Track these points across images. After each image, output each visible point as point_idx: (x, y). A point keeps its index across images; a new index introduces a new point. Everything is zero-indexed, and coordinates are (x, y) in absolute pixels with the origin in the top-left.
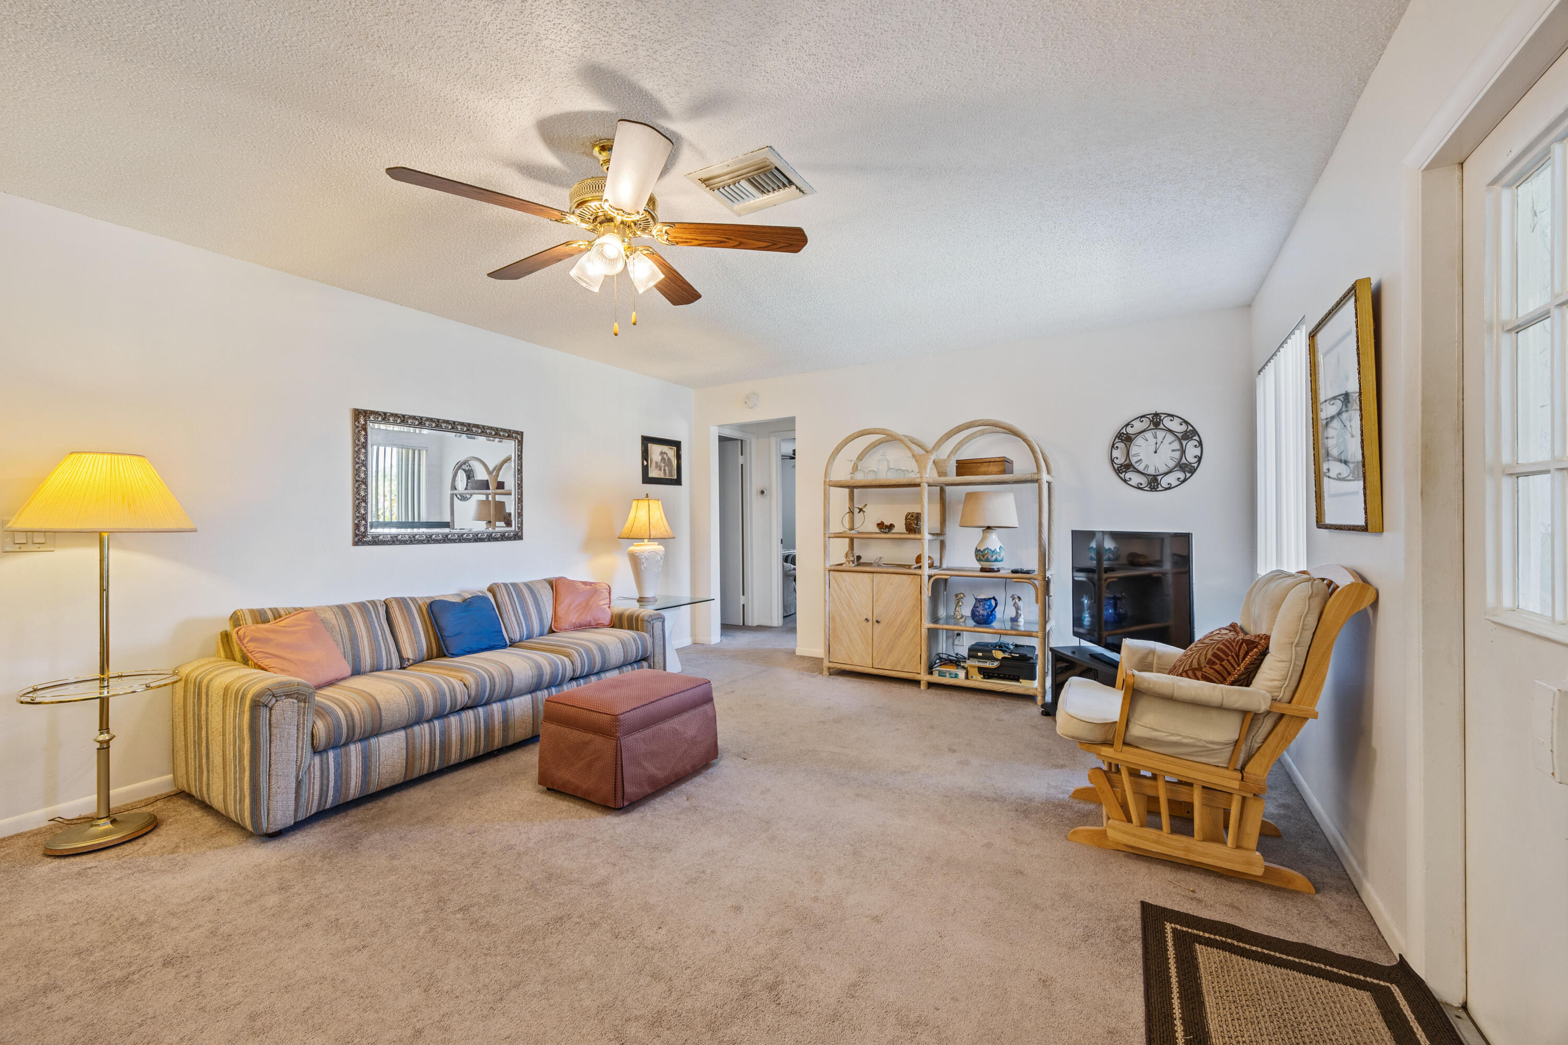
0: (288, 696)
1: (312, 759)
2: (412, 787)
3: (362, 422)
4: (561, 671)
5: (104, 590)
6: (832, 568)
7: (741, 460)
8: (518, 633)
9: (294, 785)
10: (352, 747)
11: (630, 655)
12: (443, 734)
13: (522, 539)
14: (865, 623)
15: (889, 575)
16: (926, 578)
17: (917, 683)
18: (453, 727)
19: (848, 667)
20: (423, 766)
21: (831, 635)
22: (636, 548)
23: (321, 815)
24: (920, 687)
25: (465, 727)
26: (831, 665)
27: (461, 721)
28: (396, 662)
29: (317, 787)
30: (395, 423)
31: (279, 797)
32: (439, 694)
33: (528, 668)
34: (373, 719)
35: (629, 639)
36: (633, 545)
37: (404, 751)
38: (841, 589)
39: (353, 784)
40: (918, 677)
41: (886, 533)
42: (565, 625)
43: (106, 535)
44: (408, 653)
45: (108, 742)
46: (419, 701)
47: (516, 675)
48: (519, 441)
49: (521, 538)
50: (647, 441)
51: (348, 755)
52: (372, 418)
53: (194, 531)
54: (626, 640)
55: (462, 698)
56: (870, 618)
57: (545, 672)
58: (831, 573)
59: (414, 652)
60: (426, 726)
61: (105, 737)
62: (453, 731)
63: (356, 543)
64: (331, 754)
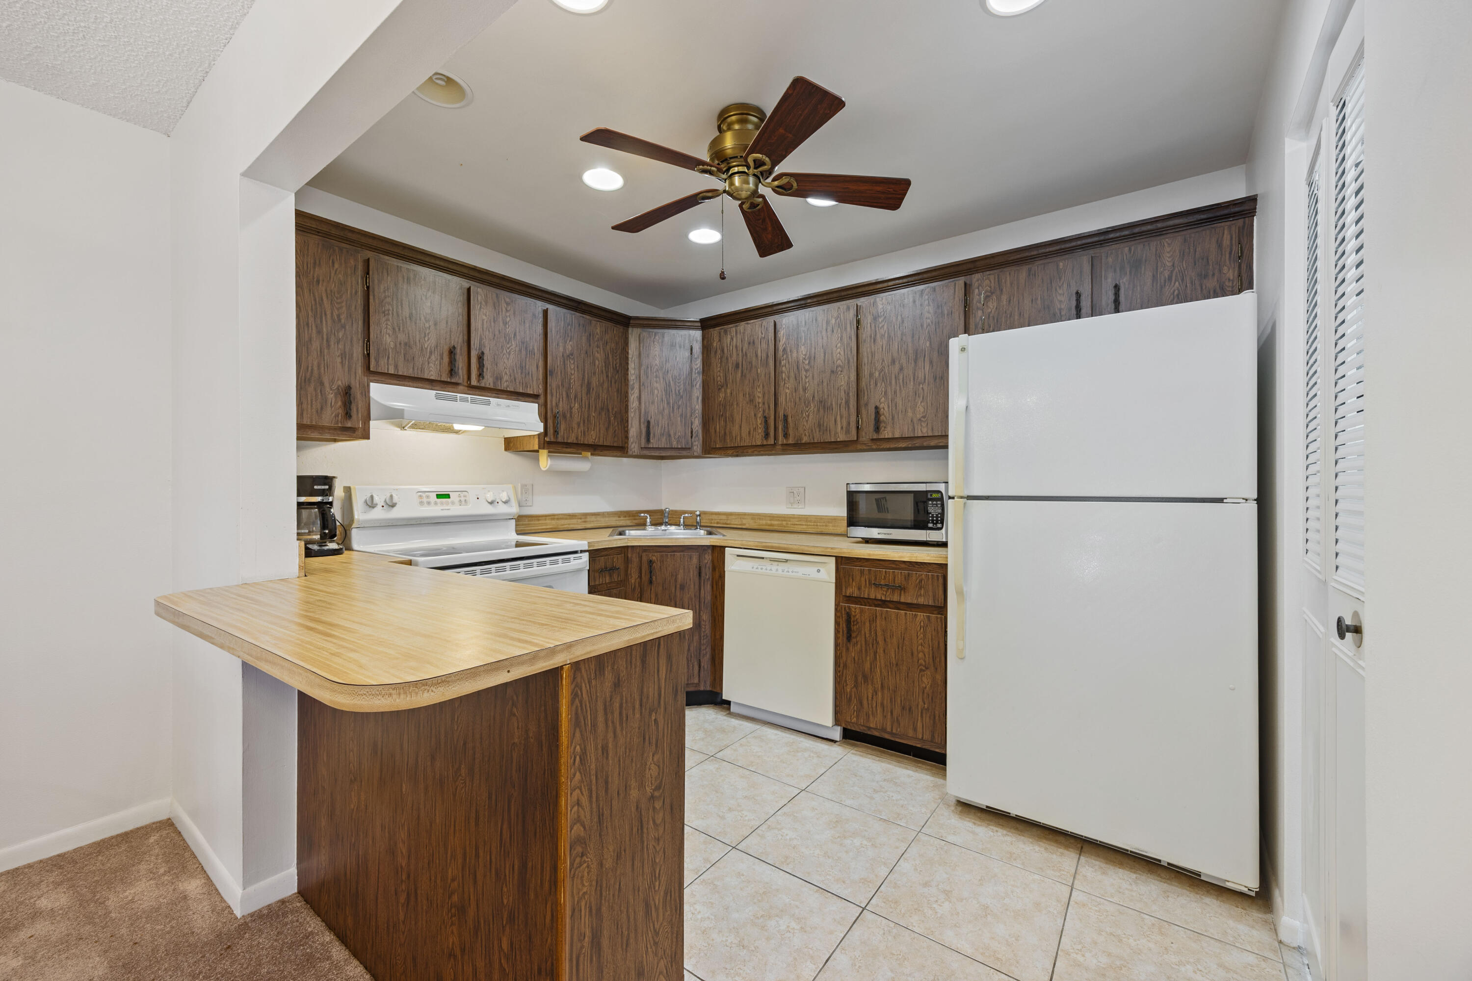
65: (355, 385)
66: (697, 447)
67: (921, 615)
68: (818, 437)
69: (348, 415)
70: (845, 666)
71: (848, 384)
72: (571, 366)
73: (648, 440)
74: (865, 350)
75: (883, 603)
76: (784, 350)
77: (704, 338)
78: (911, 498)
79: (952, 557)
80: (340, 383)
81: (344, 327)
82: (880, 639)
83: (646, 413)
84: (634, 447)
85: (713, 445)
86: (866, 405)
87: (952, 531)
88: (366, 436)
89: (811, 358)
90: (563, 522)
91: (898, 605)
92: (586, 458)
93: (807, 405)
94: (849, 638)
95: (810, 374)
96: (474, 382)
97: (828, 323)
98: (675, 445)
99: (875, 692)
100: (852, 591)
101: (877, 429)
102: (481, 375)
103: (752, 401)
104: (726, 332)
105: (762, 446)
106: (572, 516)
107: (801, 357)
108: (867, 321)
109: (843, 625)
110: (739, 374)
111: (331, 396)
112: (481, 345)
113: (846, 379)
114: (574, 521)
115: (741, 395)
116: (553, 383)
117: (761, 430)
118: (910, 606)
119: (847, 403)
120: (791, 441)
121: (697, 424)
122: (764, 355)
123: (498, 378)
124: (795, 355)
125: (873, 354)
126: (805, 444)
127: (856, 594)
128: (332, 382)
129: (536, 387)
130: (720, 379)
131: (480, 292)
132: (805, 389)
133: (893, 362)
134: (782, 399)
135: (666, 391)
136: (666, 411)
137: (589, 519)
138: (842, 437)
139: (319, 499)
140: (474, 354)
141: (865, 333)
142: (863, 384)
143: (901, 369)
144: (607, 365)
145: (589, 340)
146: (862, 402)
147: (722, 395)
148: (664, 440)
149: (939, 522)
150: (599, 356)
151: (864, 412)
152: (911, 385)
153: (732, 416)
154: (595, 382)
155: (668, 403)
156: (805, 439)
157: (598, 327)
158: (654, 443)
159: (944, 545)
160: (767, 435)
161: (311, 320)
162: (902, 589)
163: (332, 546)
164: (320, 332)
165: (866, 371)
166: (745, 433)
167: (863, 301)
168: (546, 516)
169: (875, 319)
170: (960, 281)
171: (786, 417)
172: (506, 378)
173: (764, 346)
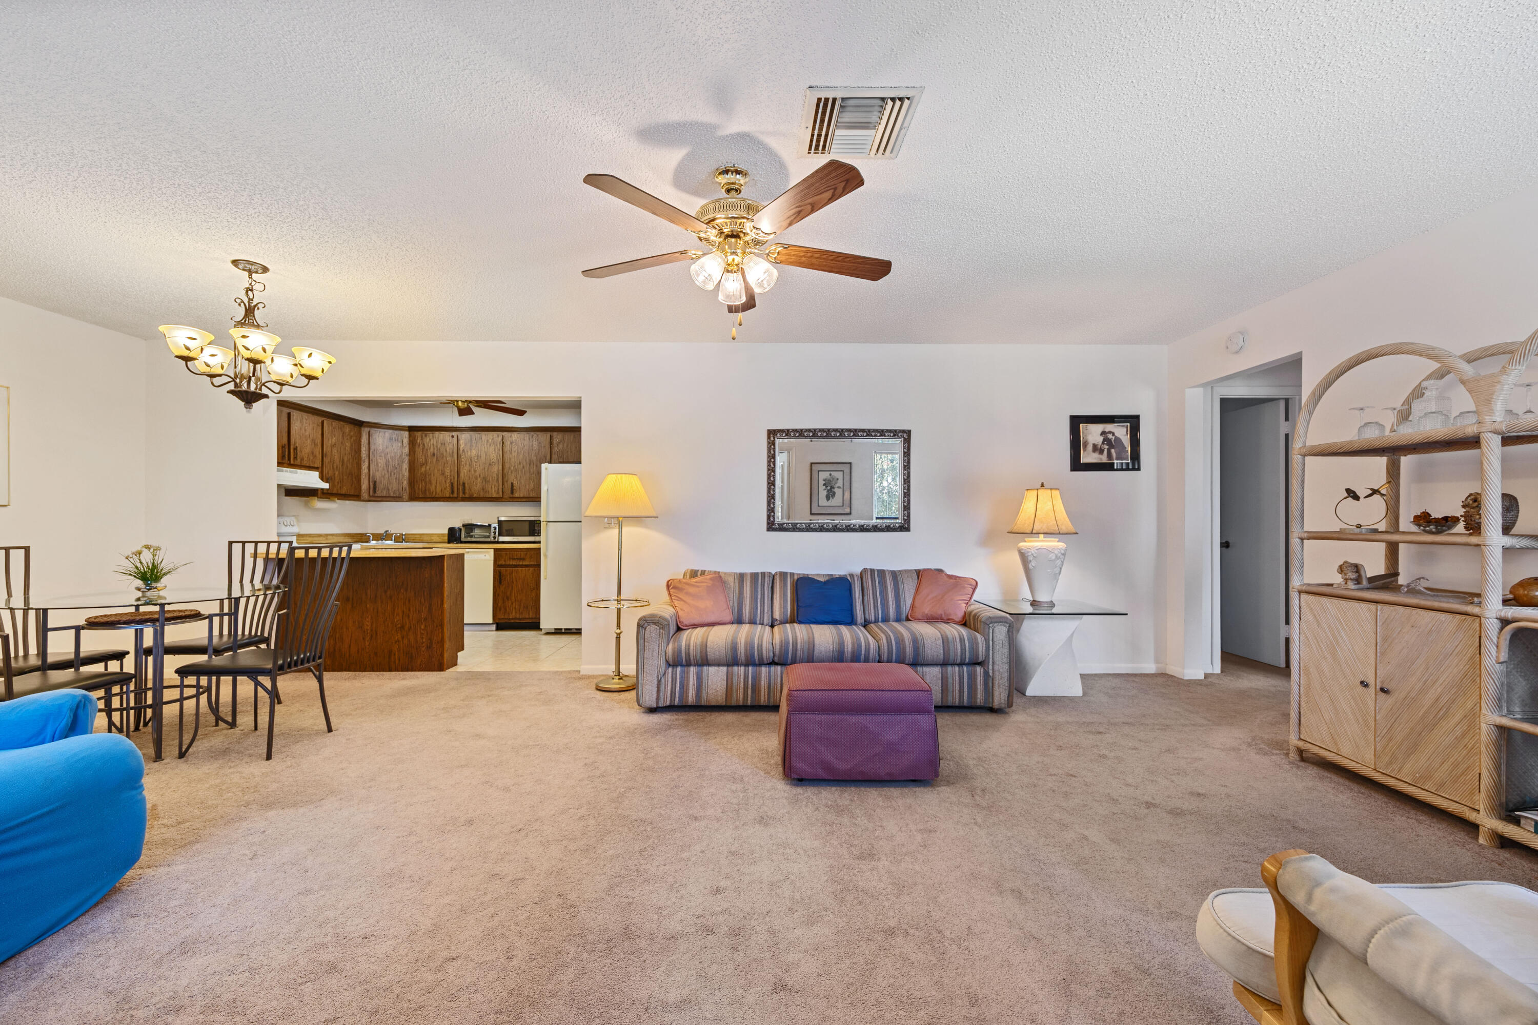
0: (654, 623)
1: (667, 669)
2: (731, 712)
3: (772, 439)
4: (863, 652)
5: (620, 550)
6: (1304, 588)
7: (1284, 428)
8: (873, 614)
9: (656, 682)
10: (692, 669)
11: (952, 654)
12: (754, 678)
13: (909, 531)
14: (1361, 689)
15: (1408, 610)
16: (1492, 626)
17: (1472, 828)
18: (763, 675)
19: (1330, 756)
20: (739, 698)
21: (1303, 697)
22: (1032, 544)
23: (670, 708)
24: (1477, 838)
25: (772, 678)
26: (1301, 744)
27: (769, 672)
28: (767, 620)
29: (669, 688)
30: (795, 437)
31: (647, 687)
32: (749, 646)
33: (831, 642)
34: (701, 652)
35: (954, 639)
36: (1025, 541)
37: (725, 683)
38: (1319, 625)
39: (690, 694)
40: (1472, 816)
41: (1432, 533)
42: (918, 614)
43: (621, 519)
44: (777, 615)
45: (620, 634)
46: (734, 648)
47: (817, 646)
48: (905, 439)
49: (908, 529)
50: (1076, 422)
51: (688, 673)
52: (778, 435)
53: (656, 517)
54: (950, 636)
55: (767, 654)
56: (1371, 681)
57: (846, 650)
58: (1303, 596)
59: (780, 615)
60: (742, 668)
61: (618, 631)
62: (763, 678)
63: (768, 530)
64: (679, 669)
66: (406, 496)
67: (531, 569)
68: (482, 495)
70: (499, 595)
71: (498, 471)
72: (335, 450)
73: (375, 491)
74: (507, 456)
75: (516, 566)
76: (463, 450)
77: (410, 436)
78: (528, 523)
79: (542, 546)
82: (514, 581)
83: (374, 476)
84: (365, 495)
85: (417, 495)
86: (507, 481)
87: (542, 538)
89: (479, 457)
90: (315, 539)
91: (522, 566)
92: (334, 501)
93: (477, 479)
94: (500, 583)
95: (478, 464)
96: (292, 462)
97: (488, 441)
98: (392, 494)
99: (512, 603)
100: (502, 562)
101: (512, 492)
102: (295, 458)
103: (443, 474)
104: (426, 436)
105: (449, 497)
106: (320, 535)
107: (473, 455)
108: (507, 443)
109: (497, 577)
110: (435, 459)
112: (295, 443)
113: (496, 469)
114: (321, 538)
115: (436, 471)
116: (326, 460)
117: (449, 489)
118: (526, 566)
119: (498, 480)
120: (467, 496)
121: (405, 483)
122: (451, 451)
123: (302, 459)
124: (469, 453)
125: (510, 459)
126: (475, 498)
127: (504, 563)
129: (318, 464)
130: (422, 460)
131: (295, 415)
132: (475, 471)
133: (520, 463)
134: (462, 475)
135: (386, 464)
136: (387, 476)
137: (329, 537)
138: (495, 495)
140: (292, 447)
141: (507, 448)
142: (505, 471)
143: (523, 467)
144: (352, 449)
145: (343, 436)
146: (505, 480)
147: (423, 469)
148: (385, 492)
149: (538, 533)
150: (348, 444)
151: (506, 484)
152: (528, 474)
153: (430, 481)
154: (346, 459)
155: (388, 471)
156: (475, 495)
157: (347, 428)
158: (378, 493)
159: (539, 542)
160: (453, 492)
162: (523, 559)
165: (507, 466)
166: (439, 490)
167: (505, 434)
168: (307, 535)
169: (511, 443)
170: (548, 434)
171: (464, 484)
172: (305, 459)
173: (451, 446)
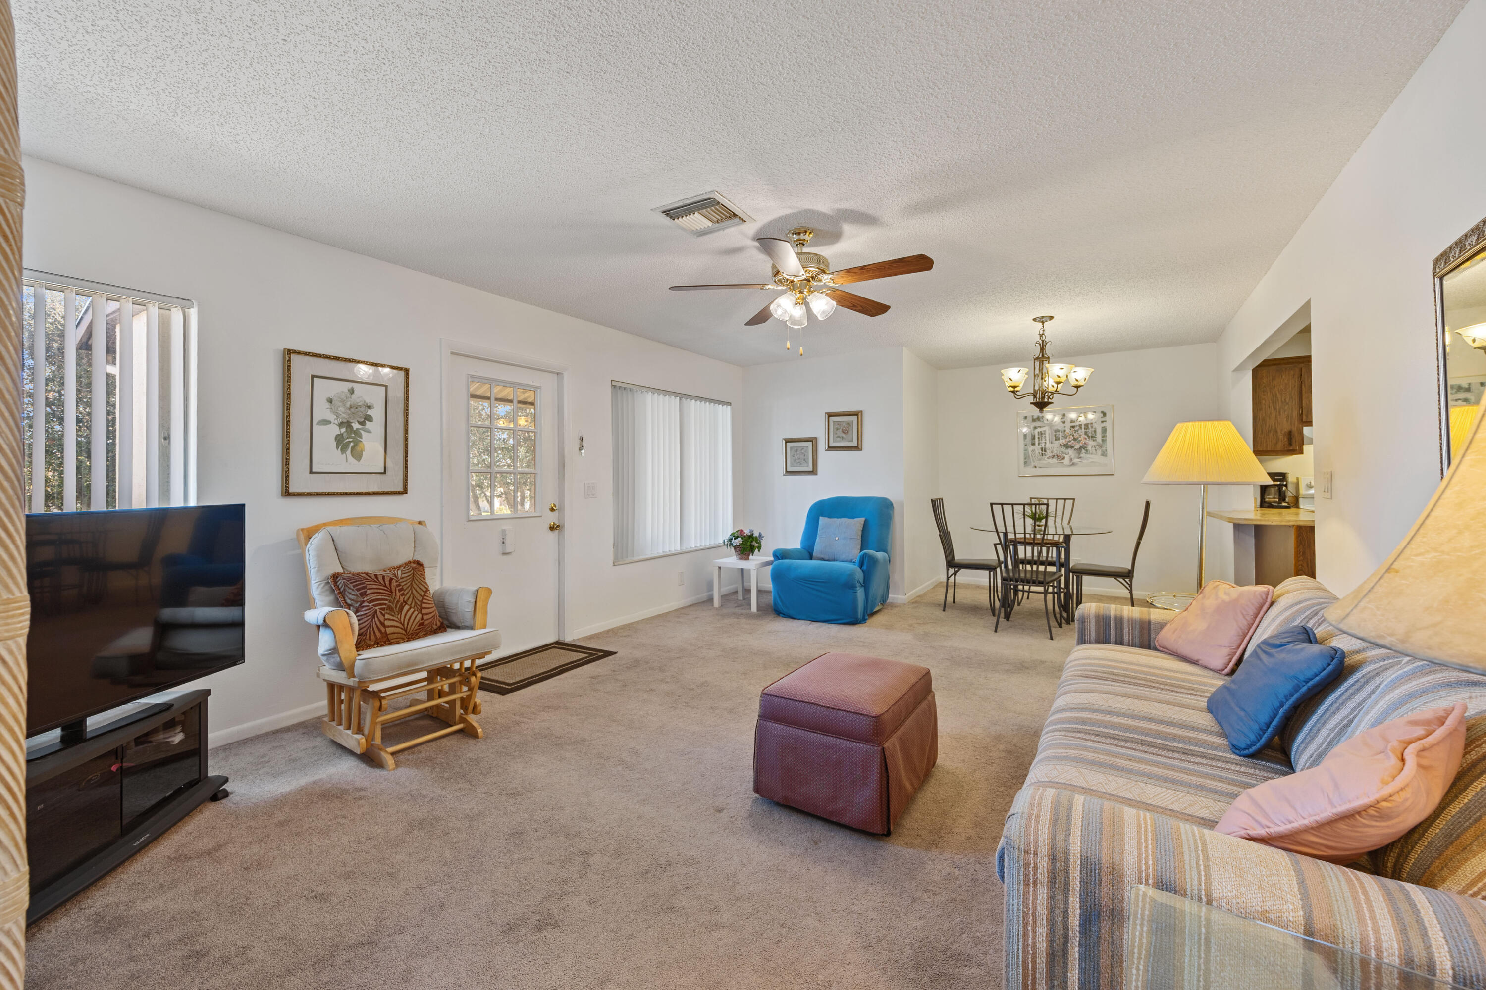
65: (1294, 429)
69: (1290, 444)
80: (1286, 430)
81: (1288, 404)
88: (1301, 452)
111: (1281, 437)
128: (1282, 430)
139: (1279, 483)
161: (1271, 405)
163: (1284, 504)
164: (1275, 409)
